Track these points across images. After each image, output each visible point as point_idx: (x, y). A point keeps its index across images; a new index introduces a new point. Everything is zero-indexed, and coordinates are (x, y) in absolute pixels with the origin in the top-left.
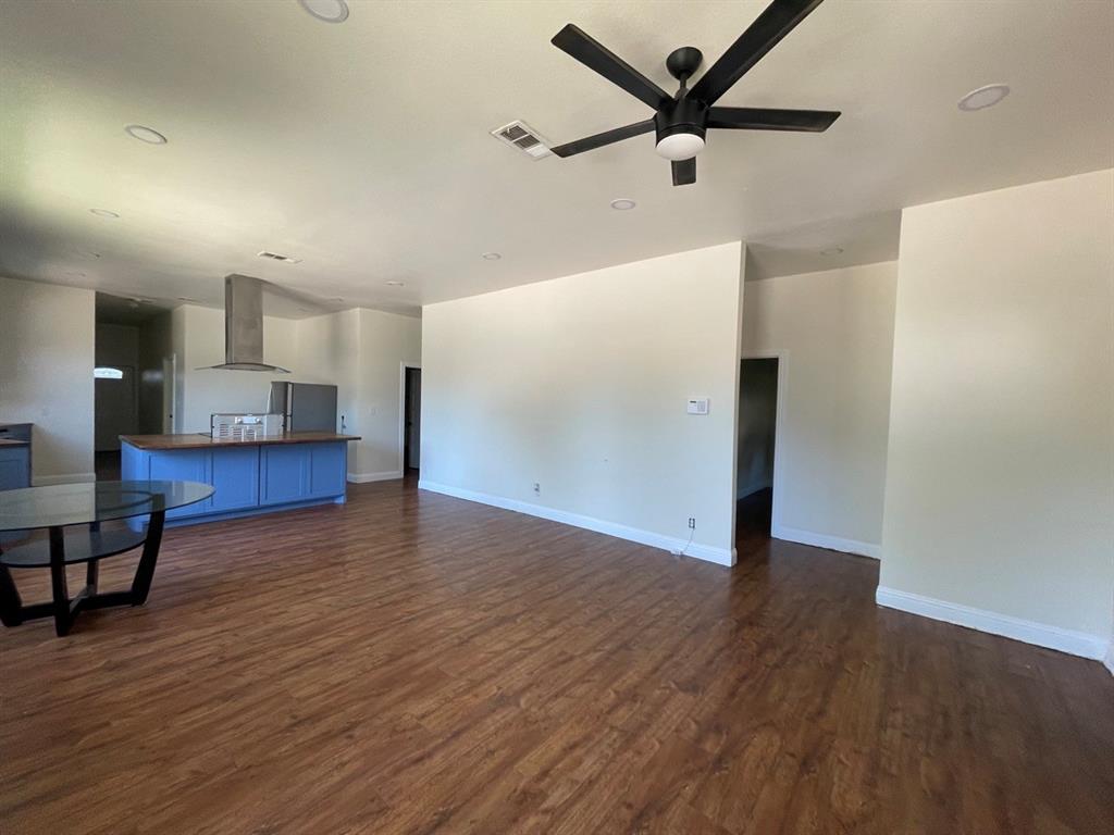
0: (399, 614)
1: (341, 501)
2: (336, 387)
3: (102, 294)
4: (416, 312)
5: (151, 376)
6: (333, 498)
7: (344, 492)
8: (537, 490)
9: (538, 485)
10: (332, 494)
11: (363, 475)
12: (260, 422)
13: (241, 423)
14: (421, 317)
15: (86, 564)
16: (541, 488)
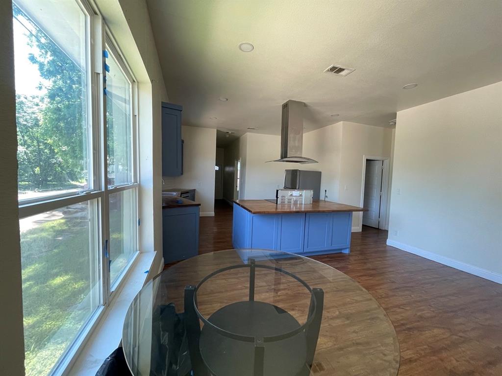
1: (347, 252)
2: (321, 172)
3: (220, 131)
5: (228, 169)
6: (341, 249)
7: (349, 246)
10: (341, 248)
12: (301, 195)
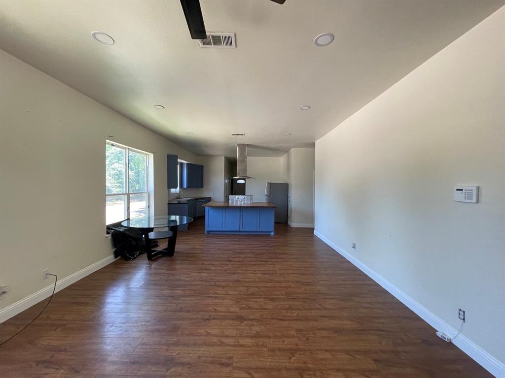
0: (278, 293)
1: (272, 234)
2: (288, 184)
4: (313, 145)
8: (354, 247)
9: (355, 244)
11: (295, 224)
12: (244, 199)
13: (238, 198)
14: (315, 148)
15: (168, 239)
16: (356, 246)
